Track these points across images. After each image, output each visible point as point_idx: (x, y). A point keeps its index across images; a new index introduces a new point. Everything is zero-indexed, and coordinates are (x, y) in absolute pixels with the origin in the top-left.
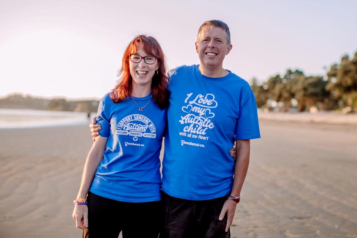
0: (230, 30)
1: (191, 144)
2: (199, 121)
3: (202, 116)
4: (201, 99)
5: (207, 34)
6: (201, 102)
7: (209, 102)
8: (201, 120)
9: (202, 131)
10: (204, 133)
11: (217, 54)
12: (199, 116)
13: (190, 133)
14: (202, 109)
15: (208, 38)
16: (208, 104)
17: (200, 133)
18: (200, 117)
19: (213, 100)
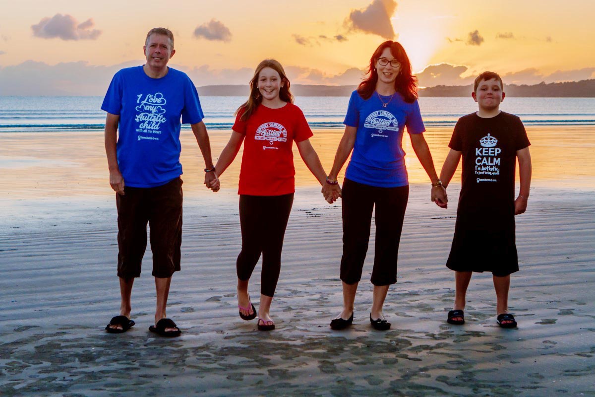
1: (147, 138)
3: (155, 113)
4: (151, 99)
5: (154, 41)
6: (151, 101)
7: (158, 100)
8: (154, 117)
9: (156, 126)
10: (157, 128)
11: (161, 59)
13: (145, 129)
14: (154, 107)
15: (155, 44)
16: (158, 102)
17: (154, 128)
18: (153, 114)
19: (162, 98)
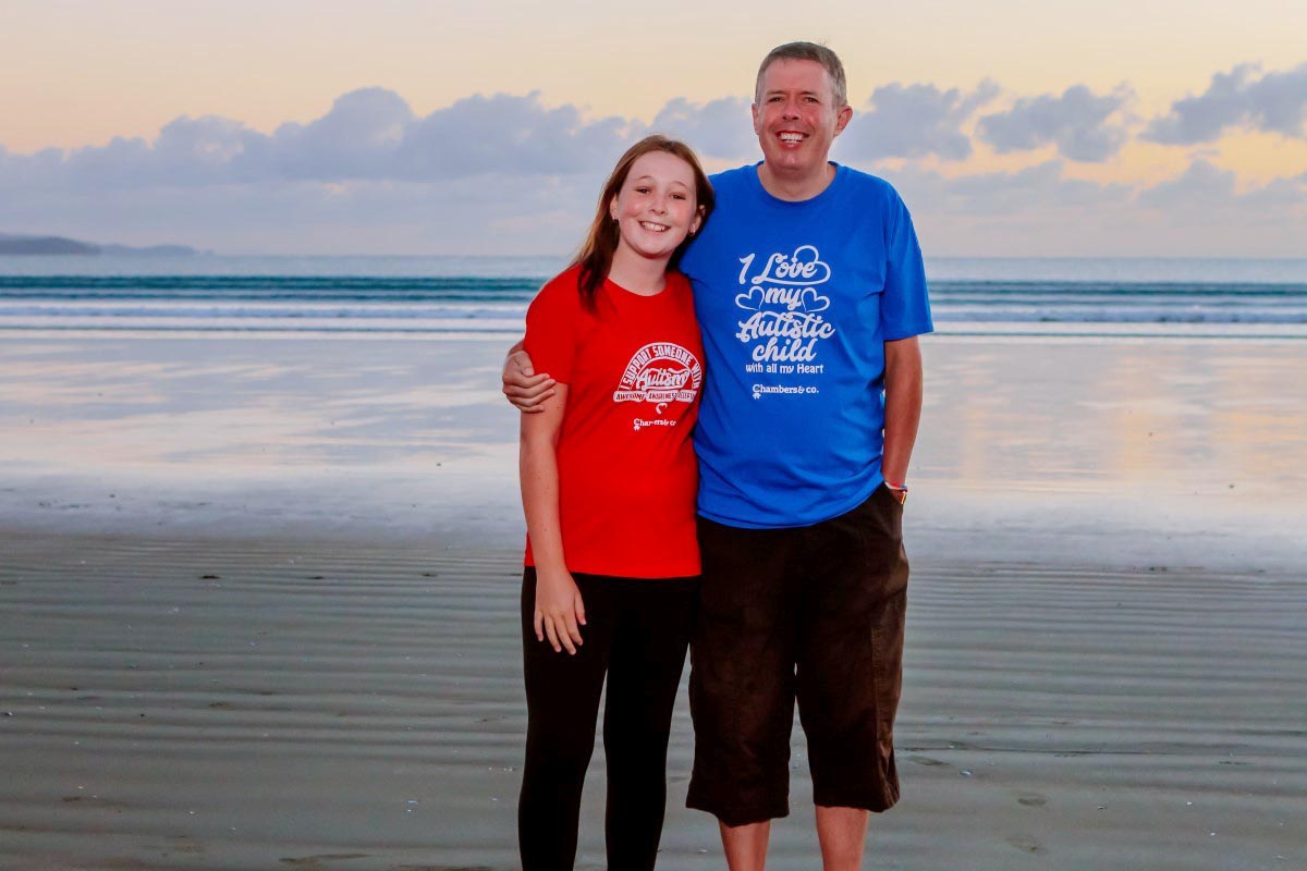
1: (780, 390)
2: (791, 326)
6: (785, 273)
7: (806, 268)
8: (795, 322)
9: (805, 352)
12: (787, 311)
13: (771, 362)
15: (780, 93)
17: (799, 358)
18: (790, 315)
19: (816, 262)
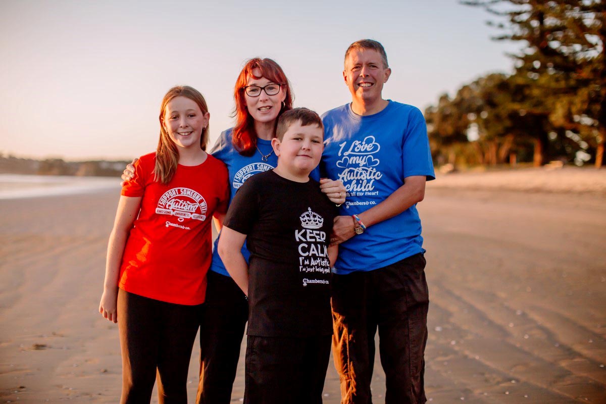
0: (386, 50)
1: (357, 203)
3: (364, 166)
4: (358, 146)
5: (357, 60)
6: (359, 150)
7: (369, 146)
8: (363, 172)
11: (372, 84)
13: (353, 191)
14: (361, 157)
15: (358, 64)
16: (368, 150)
